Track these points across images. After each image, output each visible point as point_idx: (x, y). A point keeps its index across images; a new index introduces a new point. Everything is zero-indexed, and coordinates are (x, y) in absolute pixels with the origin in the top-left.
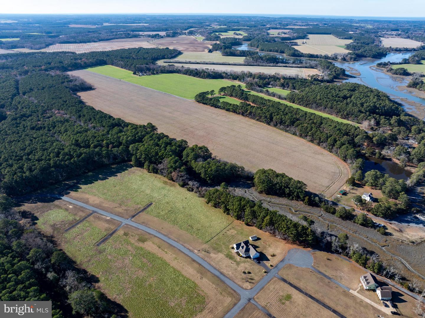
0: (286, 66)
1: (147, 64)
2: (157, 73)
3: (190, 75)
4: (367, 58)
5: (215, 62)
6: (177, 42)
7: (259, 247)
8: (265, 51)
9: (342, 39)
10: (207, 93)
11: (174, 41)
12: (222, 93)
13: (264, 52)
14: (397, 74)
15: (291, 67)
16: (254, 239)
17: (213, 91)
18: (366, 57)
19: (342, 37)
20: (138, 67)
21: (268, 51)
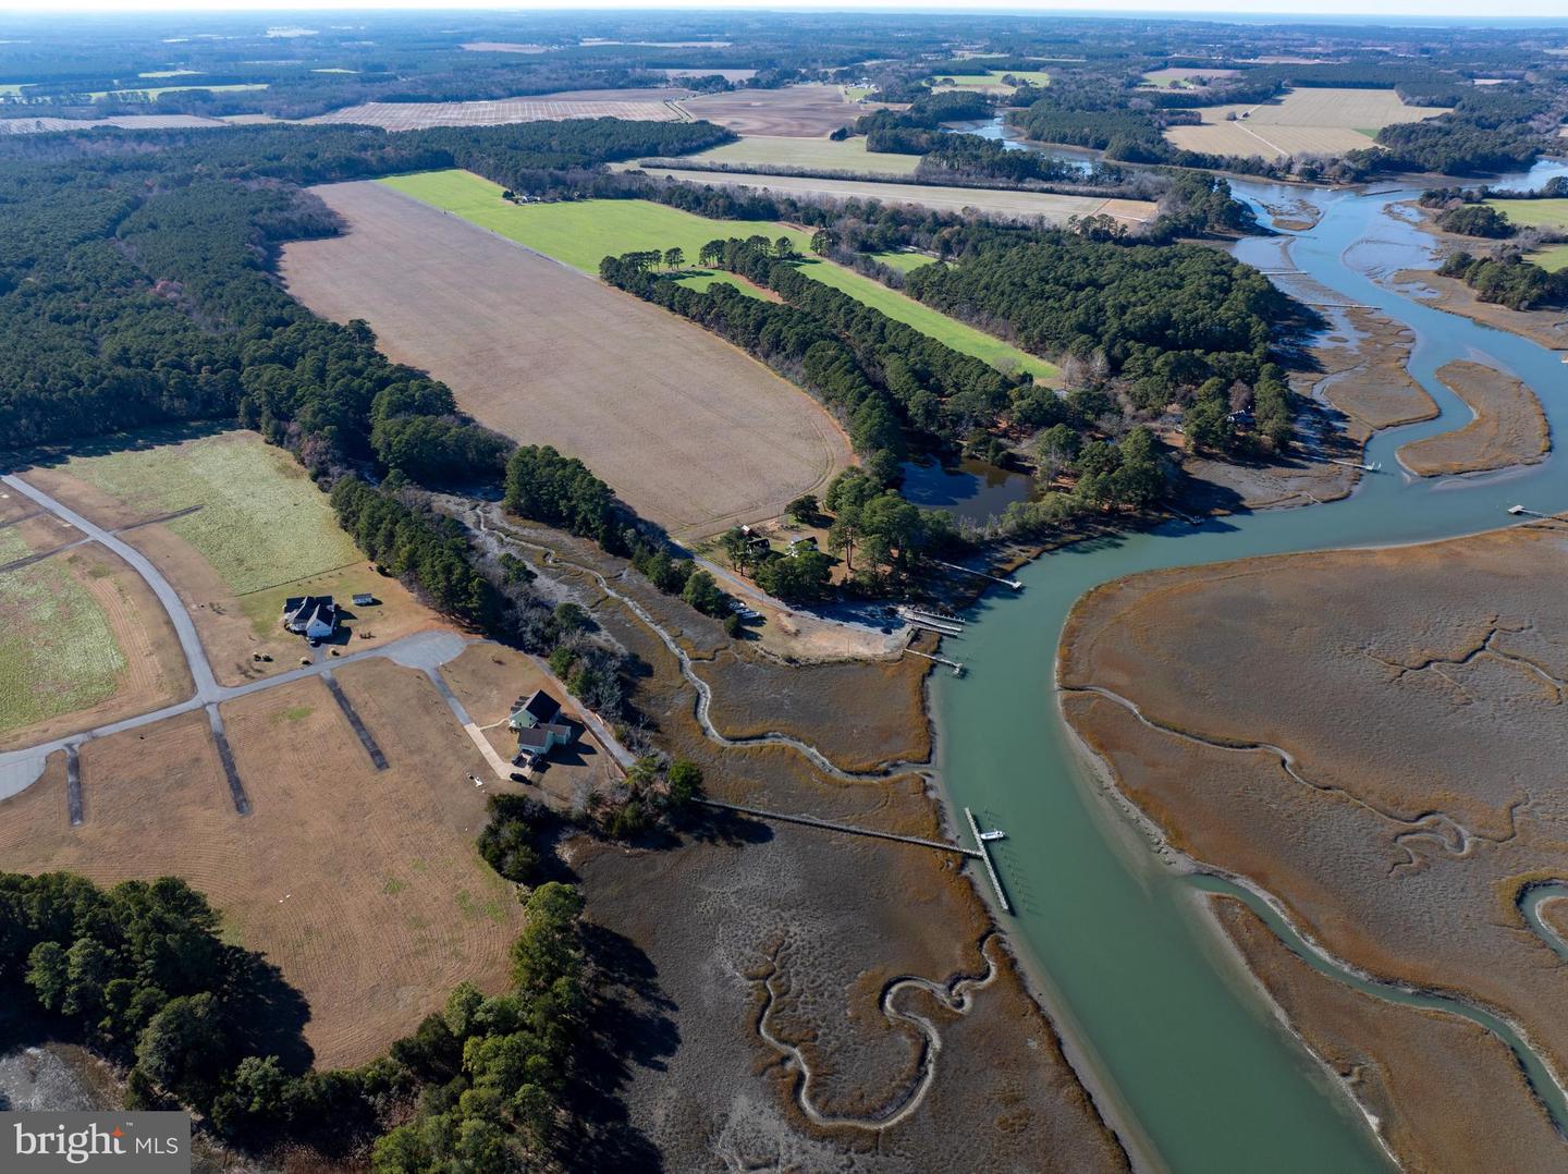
0: (1051, 191)
1: (563, 168)
2: (582, 197)
3: (677, 206)
4: (1426, 174)
5: (808, 168)
6: (764, 106)
7: (354, 618)
8: (1046, 140)
9: (1418, 104)
10: (654, 256)
11: (759, 100)
12: (714, 261)
13: (1042, 143)
14: (1459, 231)
15: (1068, 193)
16: (360, 601)
17: (677, 251)
18: (1421, 169)
19: (1418, 98)
20: (523, 175)
21: (1053, 141)
